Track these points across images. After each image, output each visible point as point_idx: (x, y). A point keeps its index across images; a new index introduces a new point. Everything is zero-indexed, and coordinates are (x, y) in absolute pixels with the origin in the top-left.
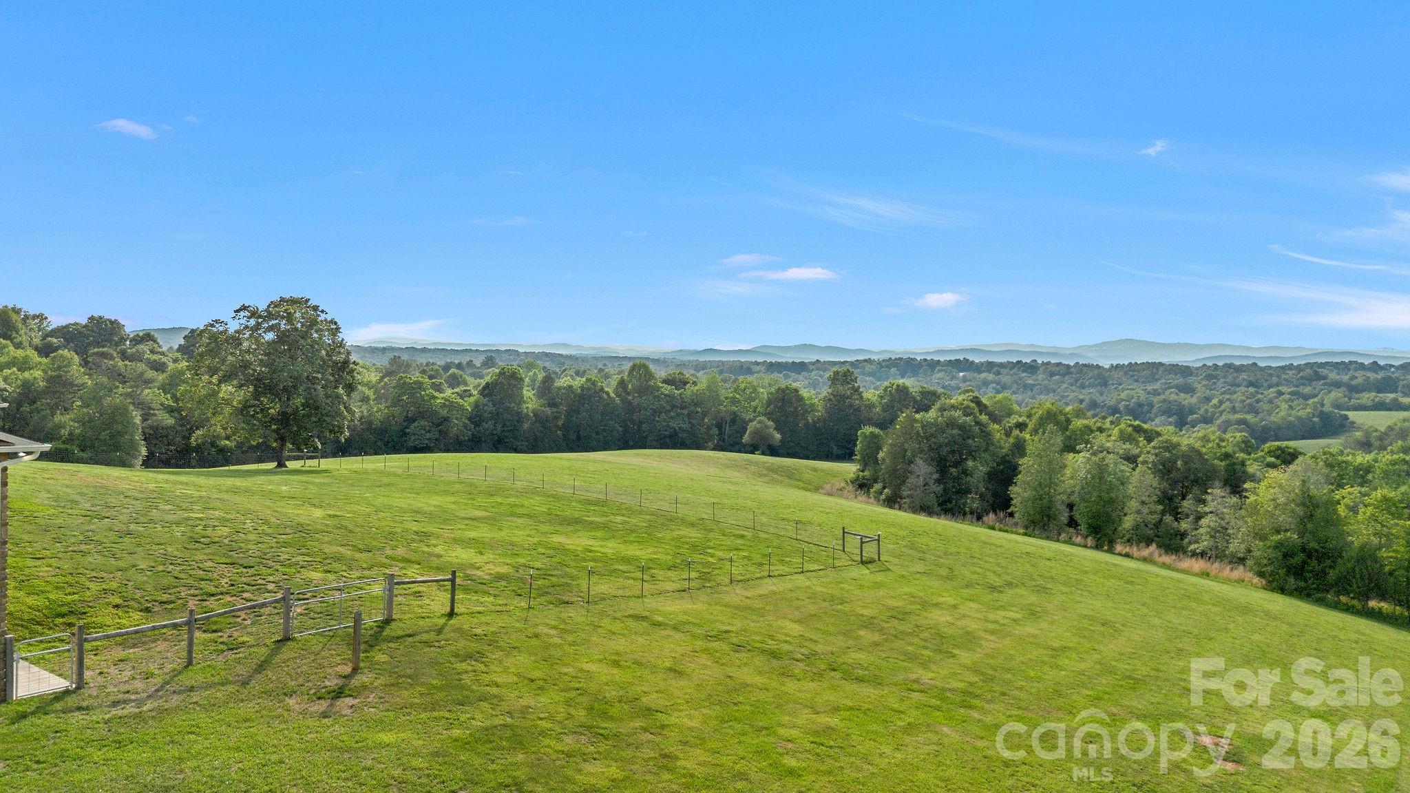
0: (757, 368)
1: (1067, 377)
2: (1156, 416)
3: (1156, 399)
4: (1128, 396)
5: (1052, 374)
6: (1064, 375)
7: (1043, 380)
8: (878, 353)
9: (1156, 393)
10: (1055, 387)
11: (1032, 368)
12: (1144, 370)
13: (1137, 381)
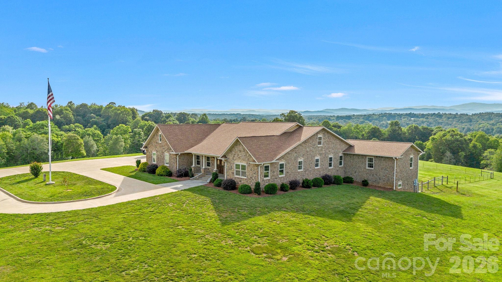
0: (333, 118)
1: (455, 119)
2: (495, 133)
3: (495, 127)
4: (483, 126)
5: (449, 118)
6: (454, 118)
7: (446, 120)
8: (372, 111)
9: (493, 125)
10: (451, 123)
11: (439, 116)
12: (486, 115)
13: (483, 120)
